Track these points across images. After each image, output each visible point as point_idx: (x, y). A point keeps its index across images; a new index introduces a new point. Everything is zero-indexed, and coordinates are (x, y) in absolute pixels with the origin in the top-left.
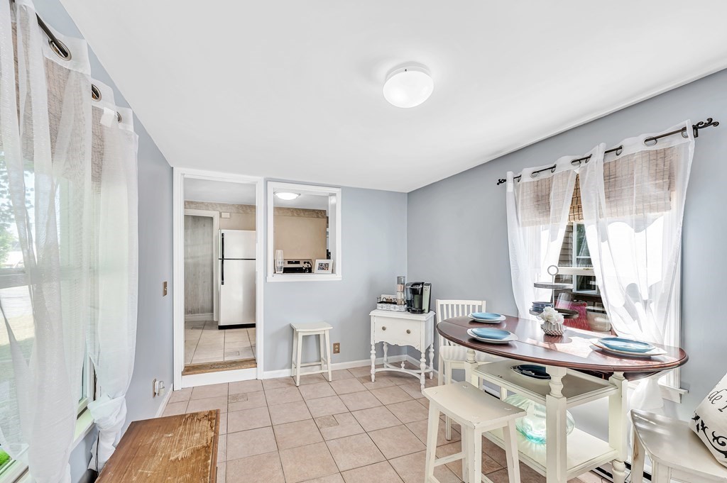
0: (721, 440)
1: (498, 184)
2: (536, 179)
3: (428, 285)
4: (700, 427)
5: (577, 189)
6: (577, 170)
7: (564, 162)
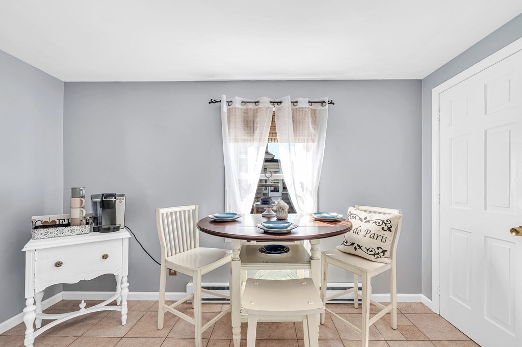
0: (370, 250)
1: (210, 103)
2: (244, 107)
3: (122, 196)
4: (357, 248)
5: (273, 122)
6: (274, 108)
7: (265, 101)
